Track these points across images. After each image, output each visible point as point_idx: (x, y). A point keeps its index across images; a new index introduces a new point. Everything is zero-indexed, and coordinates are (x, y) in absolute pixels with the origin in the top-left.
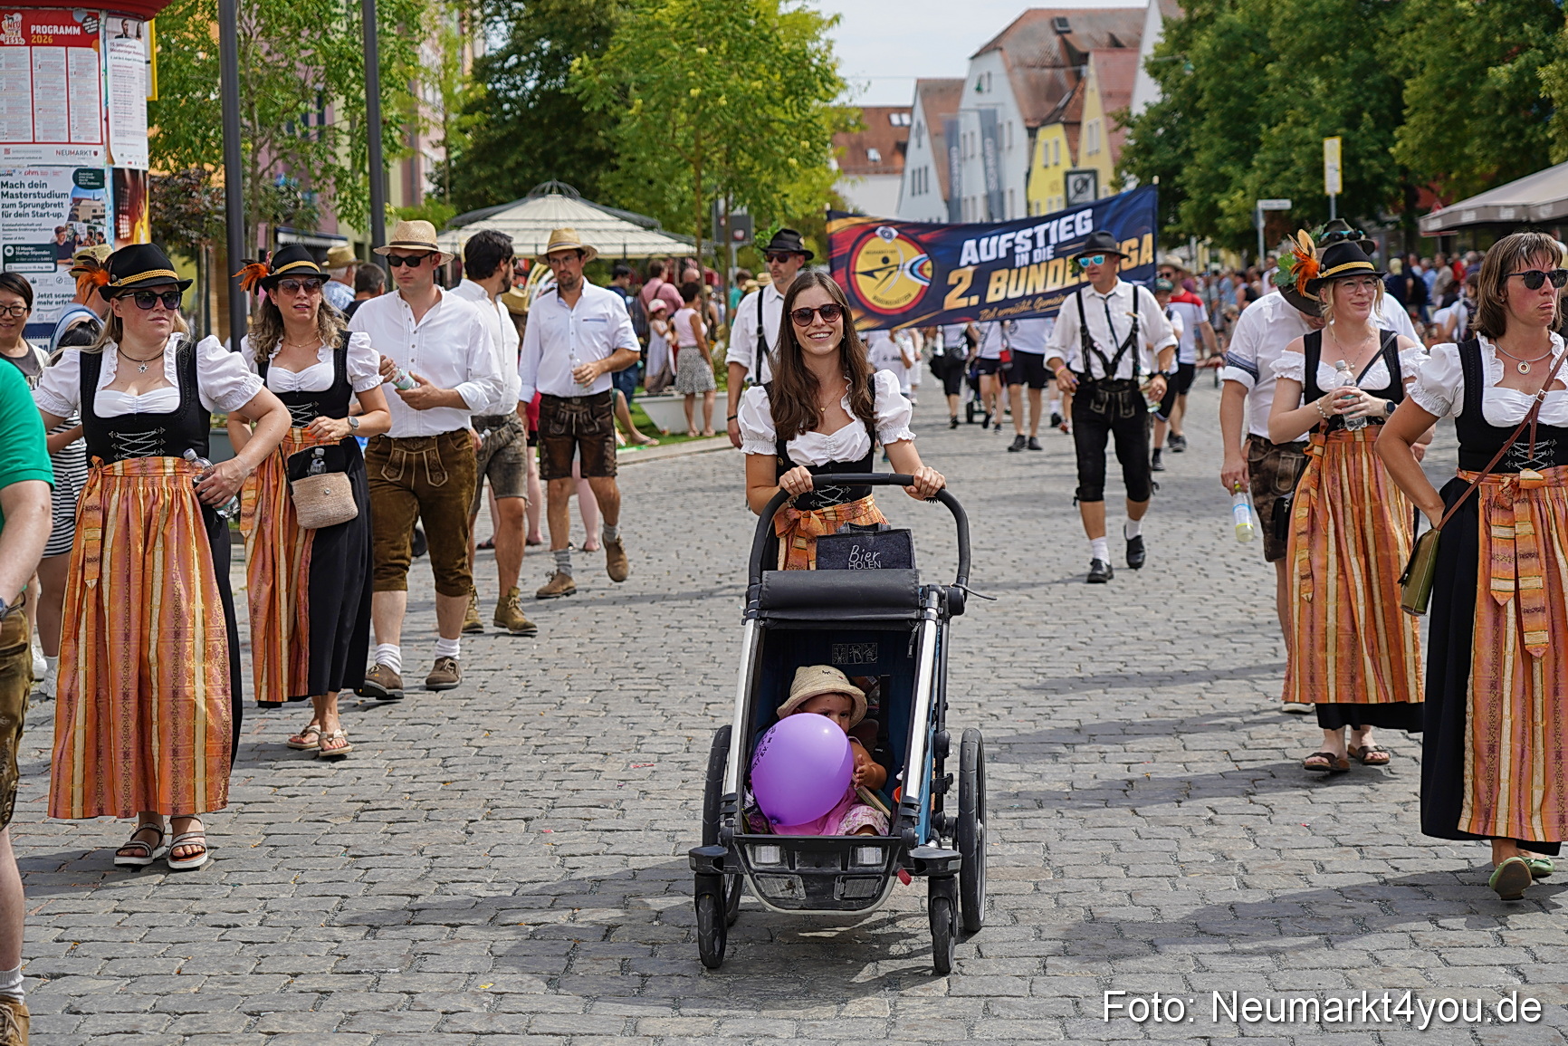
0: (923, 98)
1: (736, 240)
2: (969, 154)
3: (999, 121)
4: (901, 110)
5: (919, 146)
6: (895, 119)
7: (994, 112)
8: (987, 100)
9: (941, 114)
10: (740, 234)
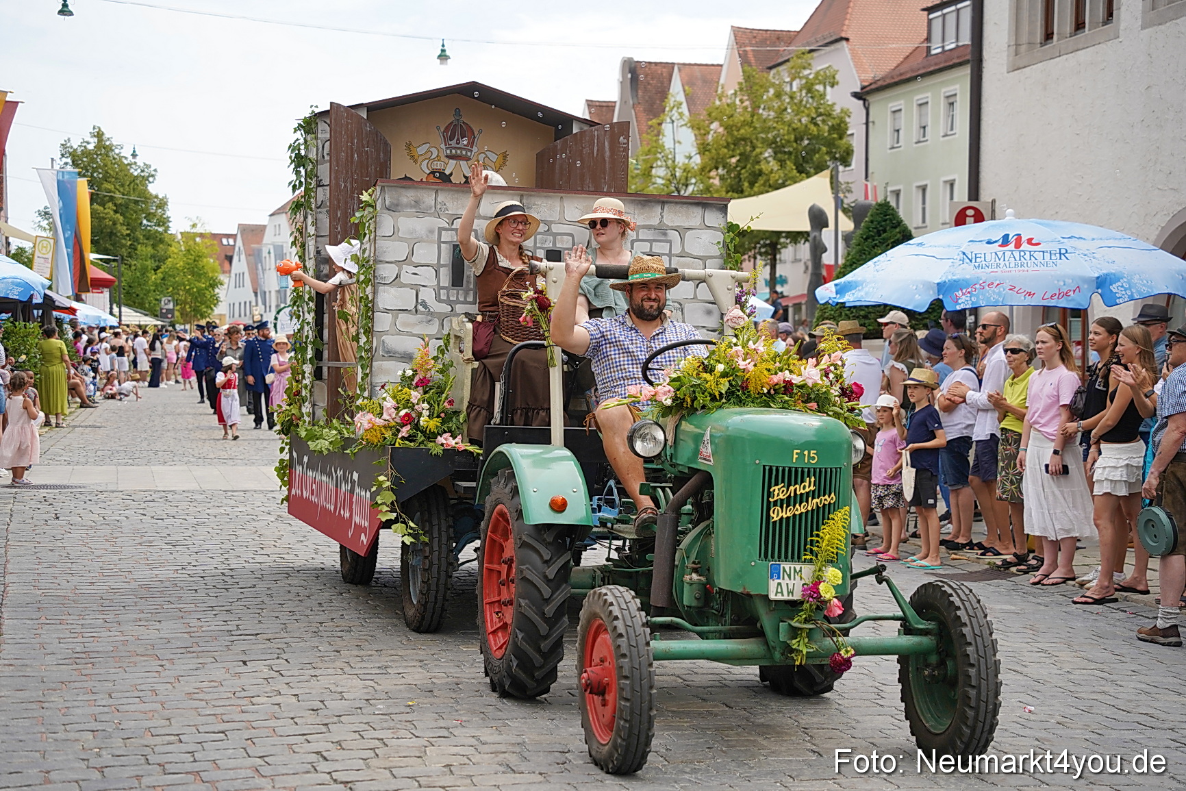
0: (241, 232)
1: (168, 318)
2: (268, 268)
3: (285, 252)
4: (228, 236)
5: (239, 261)
6: (225, 241)
7: (282, 246)
8: (278, 240)
9: (253, 245)
10: (170, 316)
